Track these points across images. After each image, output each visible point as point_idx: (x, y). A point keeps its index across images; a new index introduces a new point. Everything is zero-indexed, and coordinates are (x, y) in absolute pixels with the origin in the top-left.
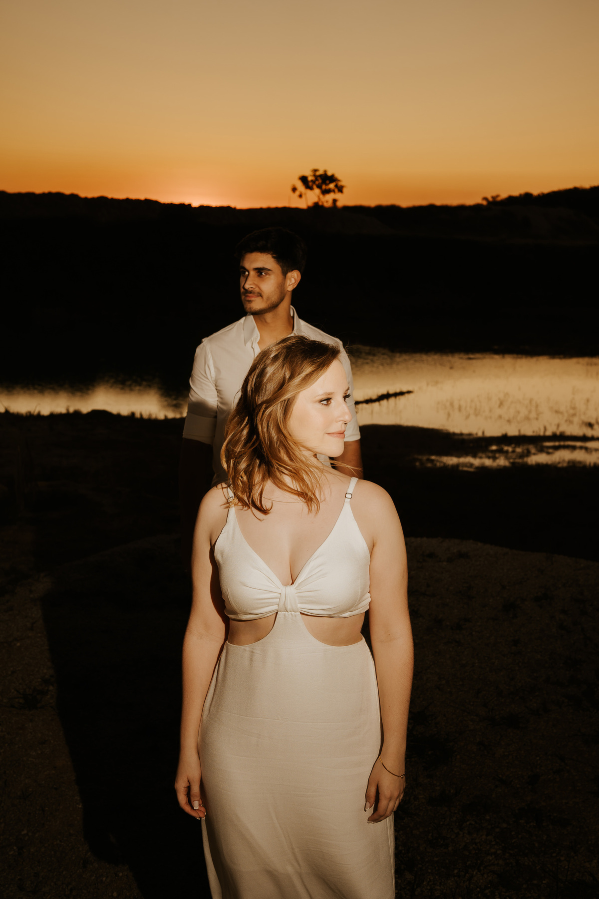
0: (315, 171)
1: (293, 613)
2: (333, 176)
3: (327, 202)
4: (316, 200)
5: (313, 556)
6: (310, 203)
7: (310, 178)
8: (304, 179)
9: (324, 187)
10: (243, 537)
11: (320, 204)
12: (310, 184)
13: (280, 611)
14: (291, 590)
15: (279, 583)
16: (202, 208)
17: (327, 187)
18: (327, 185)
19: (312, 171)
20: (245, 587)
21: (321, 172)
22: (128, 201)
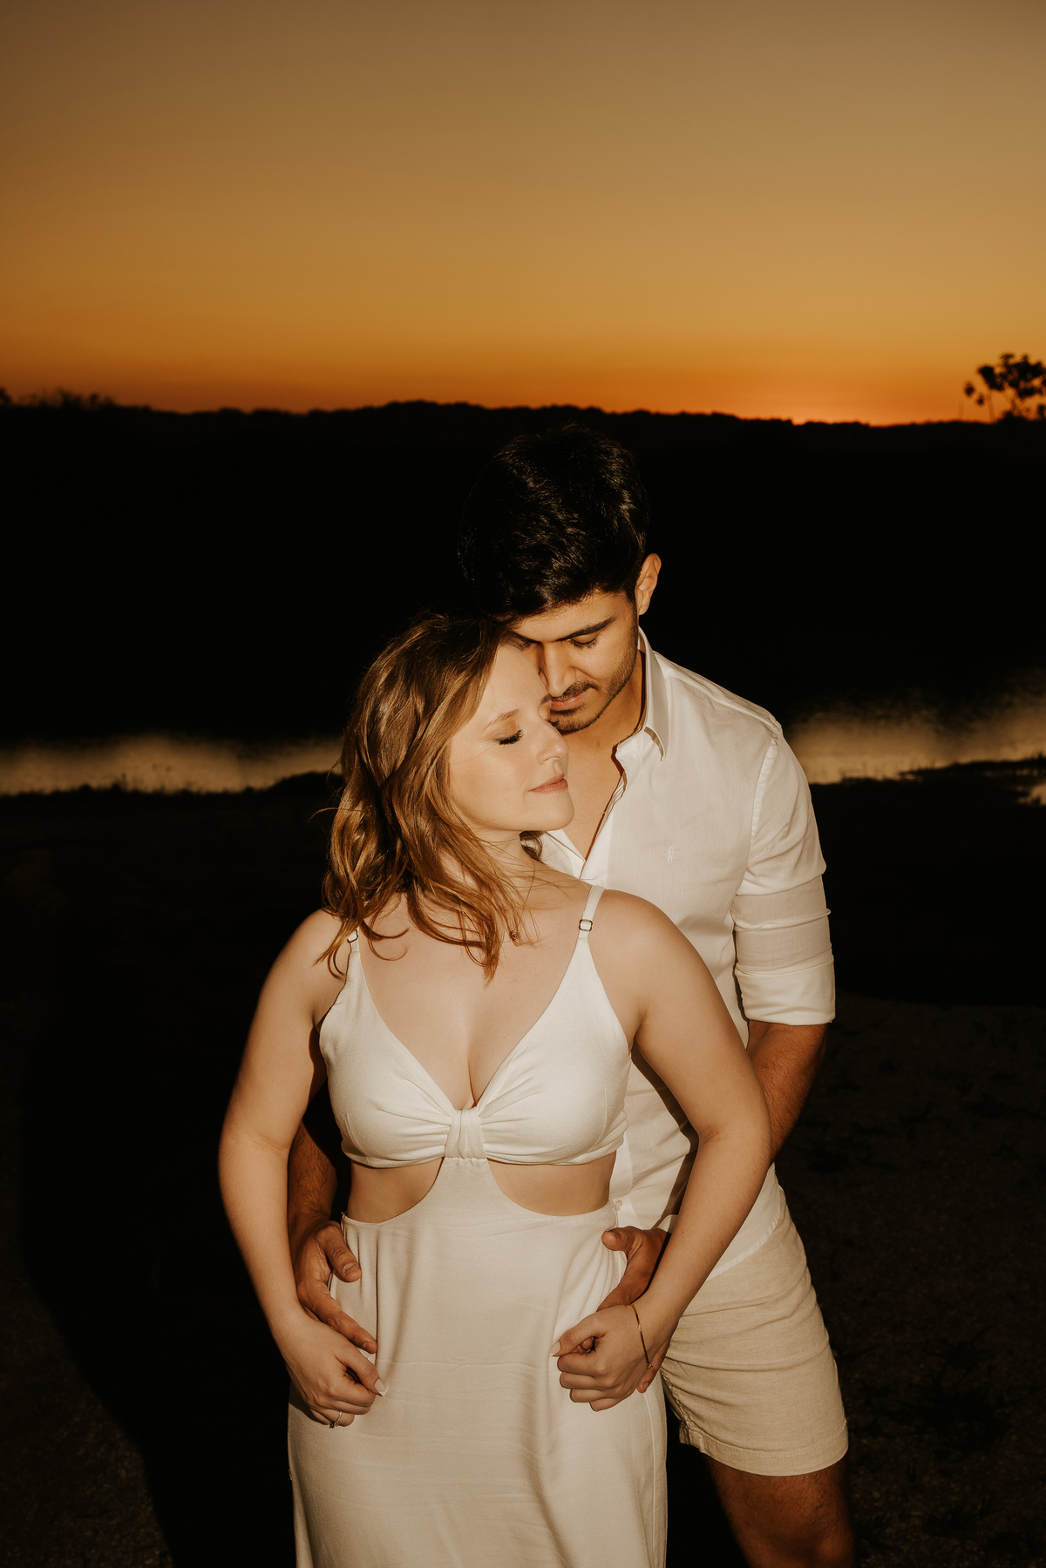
0: (1007, 357)
1: (473, 1159)
2: (1039, 365)
3: (1028, 410)
4: (1007, 406)
5: (515, 1050)
6: (998, 414)
7: (998, 370)
8: (986, 372)
9: (1022, 385)
10: (377, 1013)
11: (1016, 413)
12: (998, 380)
13: (449, 1157)
14: (472, 1118)
15: (447, 1105)
16: (810, 426)
17: (1029, 385)
18: (1030, 380)
19: (1002, 358)
20: (380, 1112)
21: (1017, 359)
22: (684, 417)
